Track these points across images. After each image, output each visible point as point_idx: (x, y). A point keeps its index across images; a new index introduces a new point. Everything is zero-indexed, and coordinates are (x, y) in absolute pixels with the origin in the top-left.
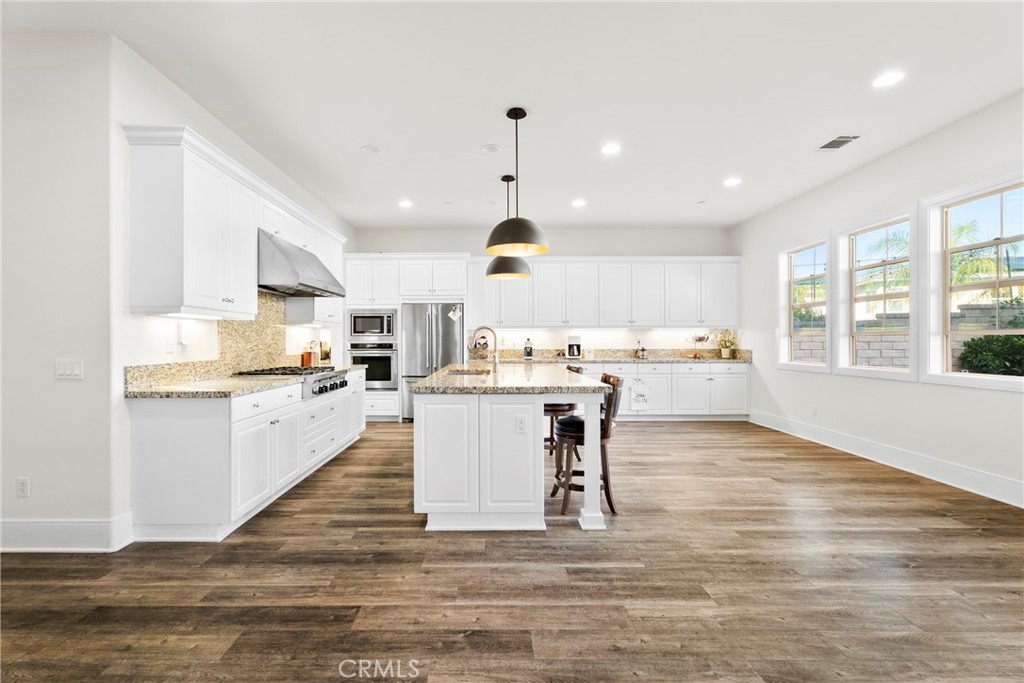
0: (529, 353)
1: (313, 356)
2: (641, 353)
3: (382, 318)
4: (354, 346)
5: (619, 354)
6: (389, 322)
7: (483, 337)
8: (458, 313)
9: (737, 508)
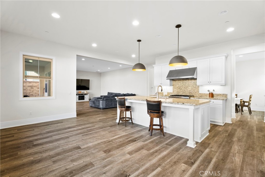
9: (95, 131)
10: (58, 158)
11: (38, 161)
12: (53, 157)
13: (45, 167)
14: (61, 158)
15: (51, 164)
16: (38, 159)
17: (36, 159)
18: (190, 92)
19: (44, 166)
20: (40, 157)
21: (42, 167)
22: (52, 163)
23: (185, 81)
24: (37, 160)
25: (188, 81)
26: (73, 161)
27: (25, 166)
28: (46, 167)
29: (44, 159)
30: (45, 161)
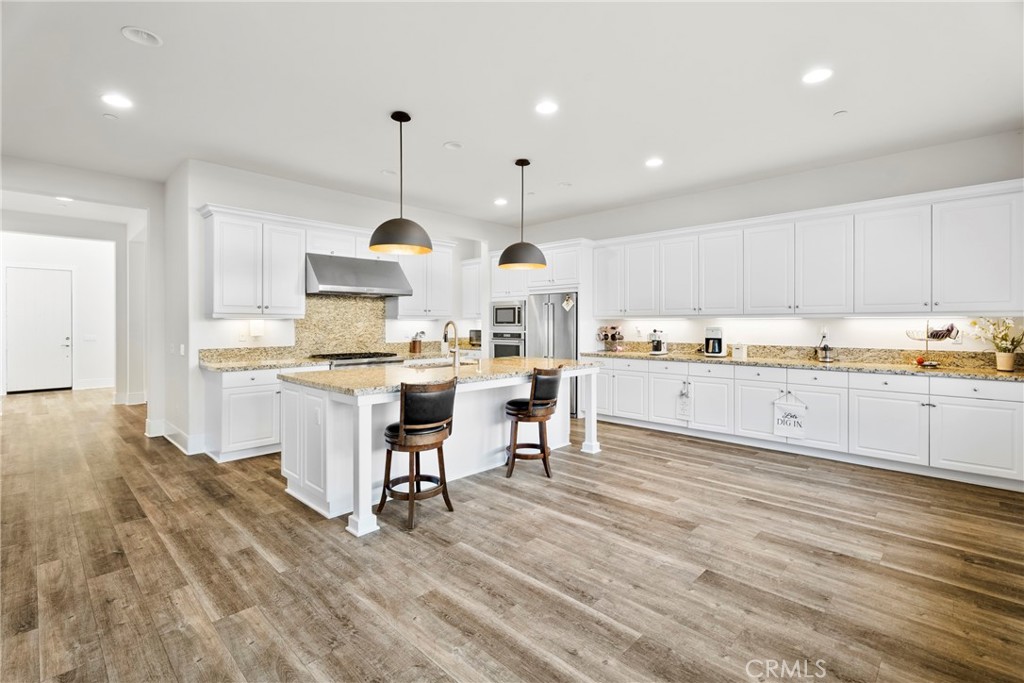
0: (657, 346)
1: (418, 344)
2: (821, 354)
3: (514, 309)
4: (496, 335)
5: (790, 353)
6: (519, 312)
7: (613, 328)
8: (572, 303)
10: (803, 597)
11: (868, 640)
12: (813, 612)
13: (862, 604)
14: (795, 594)
15: (840, 600)
16: (866, 647)
17: (871, 652)
18: (361, 339)
19: (863, 608)
20: (852, 648)
21: (871, 611)
22: (834, 598)
23: (343, 303)
24: (871, 646)
25: (353, 302)
26: (782, 566)
27: (922, 654)
28: (859, 604)
29: (844, 628)
30: (847, 622)
